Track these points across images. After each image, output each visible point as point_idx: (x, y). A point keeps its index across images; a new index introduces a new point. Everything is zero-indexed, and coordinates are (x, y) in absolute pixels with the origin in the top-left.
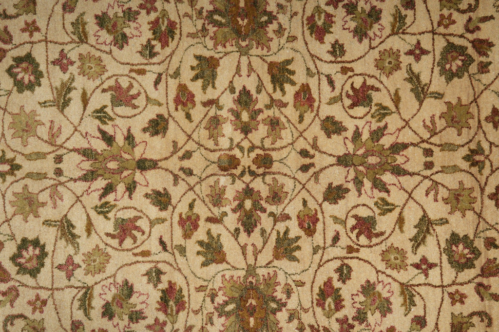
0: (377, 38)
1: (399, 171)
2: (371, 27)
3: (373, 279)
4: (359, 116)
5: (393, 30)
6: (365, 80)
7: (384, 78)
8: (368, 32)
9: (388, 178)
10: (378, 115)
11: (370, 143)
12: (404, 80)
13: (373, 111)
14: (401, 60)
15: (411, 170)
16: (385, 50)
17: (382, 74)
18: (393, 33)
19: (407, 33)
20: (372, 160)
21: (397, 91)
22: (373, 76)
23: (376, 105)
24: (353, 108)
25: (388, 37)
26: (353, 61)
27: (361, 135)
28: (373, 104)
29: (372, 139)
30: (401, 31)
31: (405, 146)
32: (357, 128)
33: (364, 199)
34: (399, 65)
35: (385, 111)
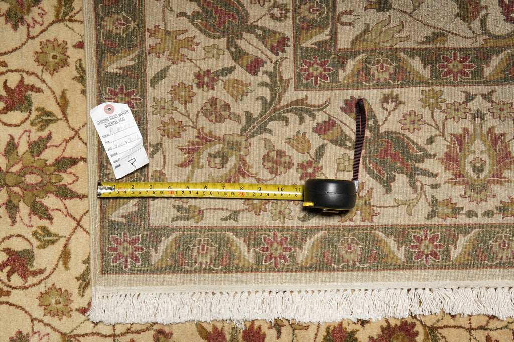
0: (37, 26)
1: (65, 193)
2: (29, 10)
3: (26, 329)
4: (14, 122)
5: (57, 15)
6: (22, 78)
7: (47, 77)
8: (25, 17)
9: (51, 201)
10: (39, 122)
11: (28, 156)
12: (73, 79)
13: (33, 117)
14: (68, 53)
15: (80, 192)
16: (48, 41)
17: (44, 71)
18: (58, 20)
19: (76, 21)
20: (31, 179)
21: (63, 93)
22: (33, 73)
23: (37, 110)
24: (5, 113)
25: (51, 24)
26: (5, 53)
27: (17, 148)
28: (33, 108)
29: (31, 152)
30: (67, 17)
31: (74, 162)
32: (12, 138)
33: (19, 228)
34: (66, 60)
35: (49, 118)
